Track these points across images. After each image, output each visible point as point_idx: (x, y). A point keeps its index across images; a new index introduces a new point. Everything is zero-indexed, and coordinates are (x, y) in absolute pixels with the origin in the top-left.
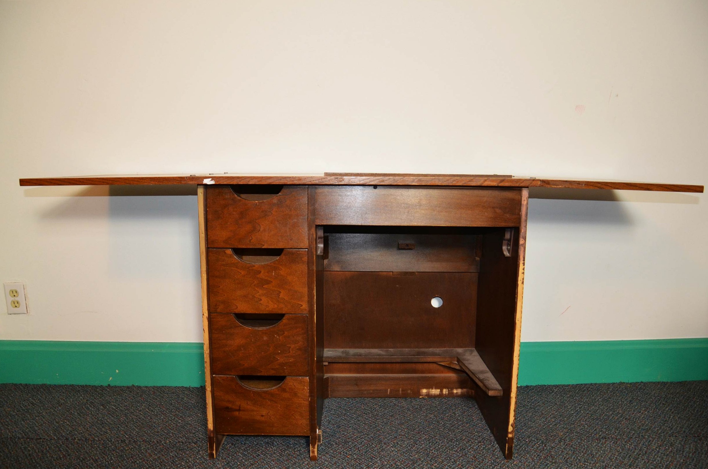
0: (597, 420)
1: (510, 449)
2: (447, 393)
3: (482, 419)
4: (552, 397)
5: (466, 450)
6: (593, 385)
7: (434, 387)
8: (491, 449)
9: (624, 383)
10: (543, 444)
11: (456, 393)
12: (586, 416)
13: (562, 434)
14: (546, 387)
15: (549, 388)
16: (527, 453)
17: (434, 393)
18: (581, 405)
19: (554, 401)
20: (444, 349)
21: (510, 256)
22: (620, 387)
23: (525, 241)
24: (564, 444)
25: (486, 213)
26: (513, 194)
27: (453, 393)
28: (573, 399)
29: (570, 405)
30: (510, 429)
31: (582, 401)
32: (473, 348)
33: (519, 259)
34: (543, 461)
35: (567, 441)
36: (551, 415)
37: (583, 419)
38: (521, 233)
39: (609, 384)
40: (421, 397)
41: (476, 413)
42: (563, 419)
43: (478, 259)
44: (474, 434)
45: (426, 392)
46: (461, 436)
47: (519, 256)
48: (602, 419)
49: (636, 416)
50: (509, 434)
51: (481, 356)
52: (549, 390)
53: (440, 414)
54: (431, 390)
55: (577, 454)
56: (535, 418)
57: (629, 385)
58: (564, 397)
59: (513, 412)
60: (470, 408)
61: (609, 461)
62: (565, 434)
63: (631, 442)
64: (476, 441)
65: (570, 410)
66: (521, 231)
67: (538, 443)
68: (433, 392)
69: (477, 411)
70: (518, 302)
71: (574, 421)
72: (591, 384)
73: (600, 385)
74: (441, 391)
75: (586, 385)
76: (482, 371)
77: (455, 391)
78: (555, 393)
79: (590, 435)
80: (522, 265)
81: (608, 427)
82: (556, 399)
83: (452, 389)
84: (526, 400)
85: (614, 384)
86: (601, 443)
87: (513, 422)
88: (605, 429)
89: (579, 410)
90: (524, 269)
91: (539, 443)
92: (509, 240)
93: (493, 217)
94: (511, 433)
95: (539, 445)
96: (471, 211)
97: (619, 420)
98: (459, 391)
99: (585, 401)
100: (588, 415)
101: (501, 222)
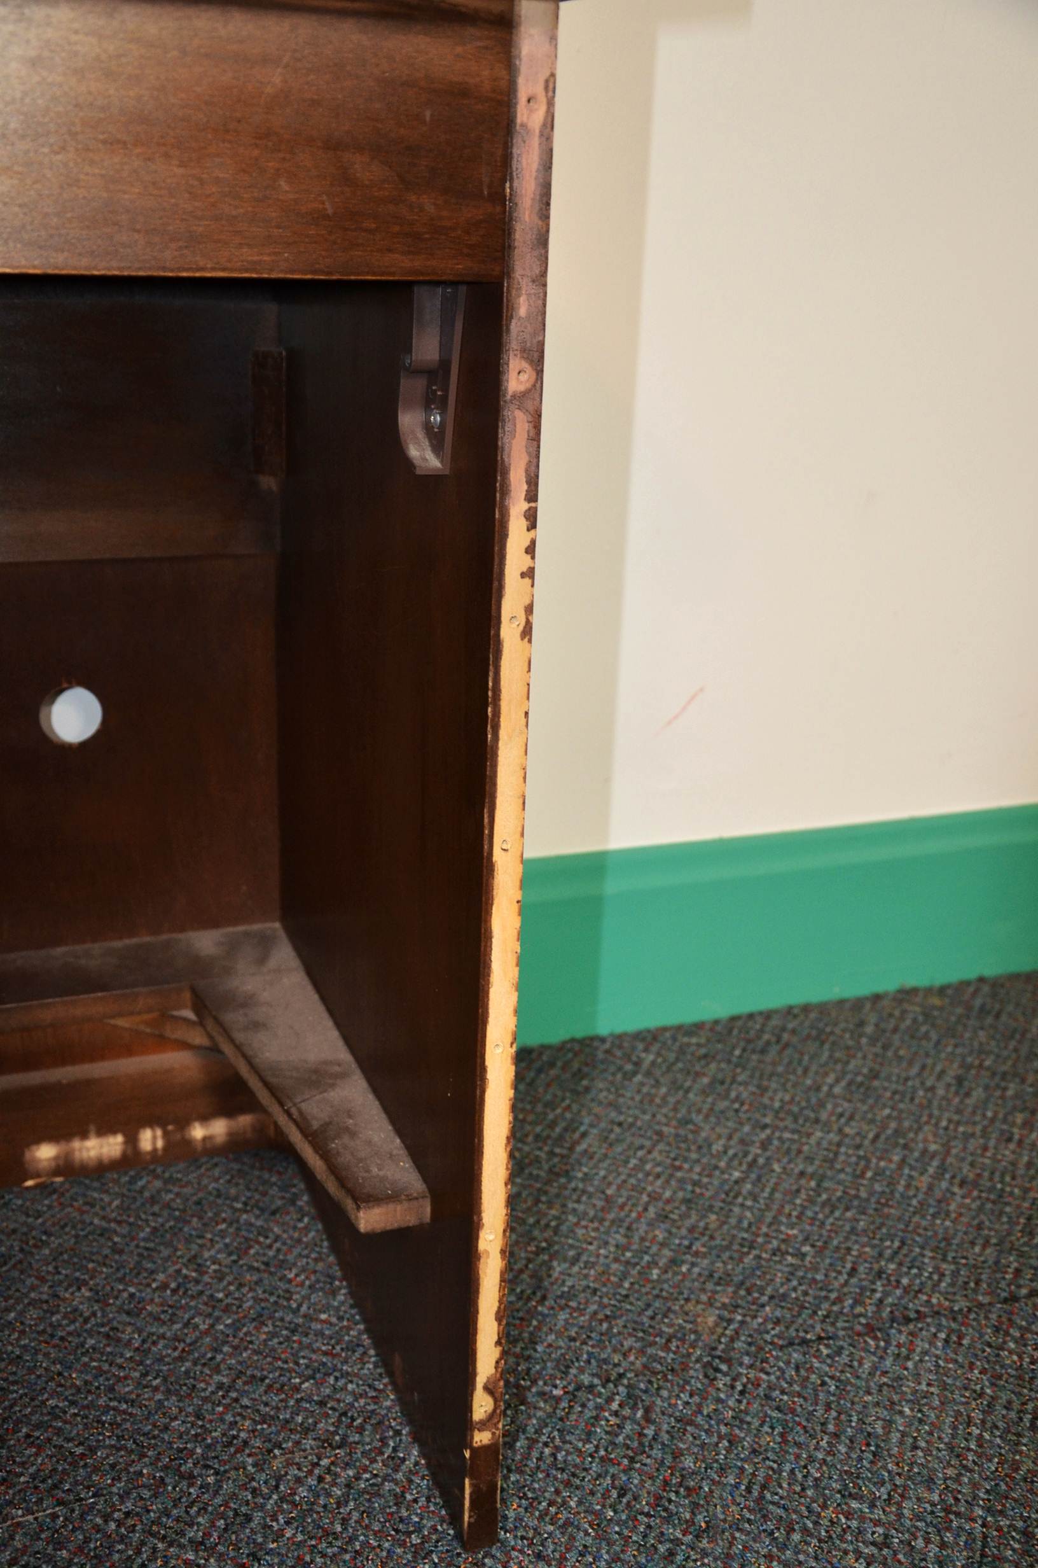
0: (847, 1209)
1: (486, 1502)
2: (160, 1144)
3: (332, 1278)
4: (638, 1098)
5: (257, 1516)
6: (795, 1016)
7: (92, 1128)
8: (387, 1486)
9: (914, 991)
10: (634, 1408)
11: (205, 1139)
12: (798, 1191)
13: (711, 1320)
14: (607, 1046)
15: (620, 1047)
16: (568, 1484)
17: (93, 1153)
18: (765, 1126)
19: (647, 1117)
20: (127, 941)
21: (447, 472)
22: (904, 1012)
23: (540, 372)
24: (733, 1387)
25: (283, 184)
26: (459, 49)
27: (188, 1143)
28: (726, 1096)
29: (719, 1137)
30: (482, 1405)
31: (765, 1107)
32: (273, 921)
33: (505, 492)
34: (649, 1527)
35: (741, 1364)
36: (646, 1209)
37: (787, 1211)
38: (514, 326)
39: (858, 1004)
40: (30, 1183)
41: (299, 1241)
42: (702, 1224)
43: (269, 483)
44: (297, 1389)
45: (56, 1158)
46: (229, 1418)
47: (505, 472)
48: (868, 1200)
49: (999, 1161)
50: (476, 1433)
51: (310, 973)
52: (619, 1062)
53: (121, 1280)
54: (76, 1144)
55: (798, 1445)
56: (580, 1232)
57: (936, 1001)
58: (687, 1091)
59: (495, 1324)
60: (274, 1213)
61: (949, 1464)
62: (730, 1321)
63: (1020, 1328)
64: (308, 1443)
65: (722, 1164)
66: (512, 309)
67: (609, 1400)
68: (88, 1150)
69: (307, 1229)
70: (501, 744)
71: (750, 1225)
72: (789, 1012)
73: (823, 1009)
74: (132, 1140)
75: (768, 1015)
76: (316, 1071)
77: (198, 1132)
78: (648, 1074)
79: (834, 1303)
80: (524, 523)
81: (903, 1243)
82: (654, 1109)
83: (184, 1123)
84: (528, 1128)
85: (877, 998)
86: (892, 1349)
87: (493, 1371)
88: (891, 1259)
89: (761, 1161)
90: (531, 550)
91: (615, 1406)
92: (437, 374)
93: (330, 211)
94: (483, 1425)
95: (616, 1414)
96: (182, 164)
97: (938, 1194)
98: (219, 1128)
99: (777, 1105)
100: (803, 1182)
101: (390, 250)
